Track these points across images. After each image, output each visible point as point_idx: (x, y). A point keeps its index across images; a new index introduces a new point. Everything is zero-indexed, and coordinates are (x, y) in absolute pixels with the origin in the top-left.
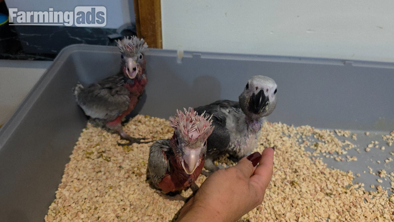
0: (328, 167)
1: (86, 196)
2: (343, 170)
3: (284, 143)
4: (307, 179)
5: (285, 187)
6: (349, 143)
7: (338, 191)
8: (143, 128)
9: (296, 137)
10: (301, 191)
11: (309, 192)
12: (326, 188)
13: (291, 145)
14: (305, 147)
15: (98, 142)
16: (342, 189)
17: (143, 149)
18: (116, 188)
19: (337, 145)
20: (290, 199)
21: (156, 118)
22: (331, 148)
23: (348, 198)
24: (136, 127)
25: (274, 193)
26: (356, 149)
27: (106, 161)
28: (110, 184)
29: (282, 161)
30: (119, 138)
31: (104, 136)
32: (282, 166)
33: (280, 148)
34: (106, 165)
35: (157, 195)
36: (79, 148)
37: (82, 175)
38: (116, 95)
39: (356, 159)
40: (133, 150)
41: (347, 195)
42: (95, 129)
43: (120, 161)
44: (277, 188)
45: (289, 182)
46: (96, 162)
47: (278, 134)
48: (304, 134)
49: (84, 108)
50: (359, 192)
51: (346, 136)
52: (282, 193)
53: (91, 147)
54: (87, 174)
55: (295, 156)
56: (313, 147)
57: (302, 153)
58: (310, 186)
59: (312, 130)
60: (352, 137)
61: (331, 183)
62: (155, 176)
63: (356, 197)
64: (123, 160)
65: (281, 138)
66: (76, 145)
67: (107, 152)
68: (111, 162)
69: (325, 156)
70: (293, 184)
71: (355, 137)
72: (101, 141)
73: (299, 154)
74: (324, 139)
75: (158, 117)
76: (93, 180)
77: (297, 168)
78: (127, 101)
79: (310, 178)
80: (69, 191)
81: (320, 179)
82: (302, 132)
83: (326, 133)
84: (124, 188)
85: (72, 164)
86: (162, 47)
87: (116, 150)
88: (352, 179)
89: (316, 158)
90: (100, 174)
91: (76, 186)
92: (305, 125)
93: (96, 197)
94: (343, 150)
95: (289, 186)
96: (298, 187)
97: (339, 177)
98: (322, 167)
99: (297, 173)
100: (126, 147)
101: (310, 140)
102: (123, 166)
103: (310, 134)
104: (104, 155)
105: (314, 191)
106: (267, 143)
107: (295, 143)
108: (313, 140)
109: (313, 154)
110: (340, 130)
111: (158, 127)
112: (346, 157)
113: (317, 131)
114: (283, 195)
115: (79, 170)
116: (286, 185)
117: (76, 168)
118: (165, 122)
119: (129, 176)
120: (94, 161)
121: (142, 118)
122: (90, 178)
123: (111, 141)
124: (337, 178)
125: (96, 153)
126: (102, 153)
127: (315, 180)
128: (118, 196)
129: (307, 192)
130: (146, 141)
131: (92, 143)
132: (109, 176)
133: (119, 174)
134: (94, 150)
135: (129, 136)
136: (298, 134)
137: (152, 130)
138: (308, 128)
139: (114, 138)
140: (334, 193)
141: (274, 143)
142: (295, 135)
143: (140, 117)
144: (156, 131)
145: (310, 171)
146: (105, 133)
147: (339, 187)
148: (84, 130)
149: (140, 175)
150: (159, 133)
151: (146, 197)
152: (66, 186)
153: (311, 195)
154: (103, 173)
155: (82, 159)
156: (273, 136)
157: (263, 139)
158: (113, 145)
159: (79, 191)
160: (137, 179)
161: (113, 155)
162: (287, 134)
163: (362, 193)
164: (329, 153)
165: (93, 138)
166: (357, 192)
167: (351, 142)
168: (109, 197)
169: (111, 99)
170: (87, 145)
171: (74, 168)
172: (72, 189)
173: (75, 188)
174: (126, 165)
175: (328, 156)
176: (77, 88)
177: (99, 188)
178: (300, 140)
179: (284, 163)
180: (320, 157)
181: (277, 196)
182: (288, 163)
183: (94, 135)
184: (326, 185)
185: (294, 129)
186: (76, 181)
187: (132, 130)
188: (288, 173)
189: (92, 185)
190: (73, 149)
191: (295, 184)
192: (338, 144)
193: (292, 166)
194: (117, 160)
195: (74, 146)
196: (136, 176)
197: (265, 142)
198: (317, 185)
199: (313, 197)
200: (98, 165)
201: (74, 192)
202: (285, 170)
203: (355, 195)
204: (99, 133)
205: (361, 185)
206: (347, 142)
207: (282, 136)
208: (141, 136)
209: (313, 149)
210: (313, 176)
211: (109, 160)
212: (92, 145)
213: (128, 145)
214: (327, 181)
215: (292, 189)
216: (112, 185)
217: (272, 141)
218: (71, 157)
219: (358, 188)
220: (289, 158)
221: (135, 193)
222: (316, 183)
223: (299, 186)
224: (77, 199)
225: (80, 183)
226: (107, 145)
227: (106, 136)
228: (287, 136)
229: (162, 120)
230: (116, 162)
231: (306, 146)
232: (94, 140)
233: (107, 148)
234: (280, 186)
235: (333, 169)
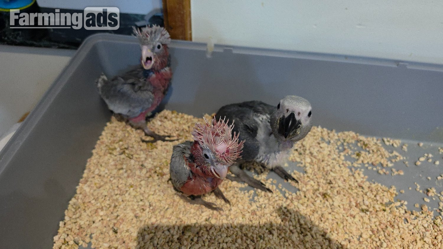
0: (368, 180)
1: (106, 194)
2: (385, 185)
3: (321, 150)
4: (342, 192)
5: (316, 199)
6: (397, 154)
7: (375, 208)
8: (169, 125)
9: (336, 143)
10: (333, 205)
11: (342, 206)
12: (362, 204)
13: (329, 153)
14: (345, 156)
15: (121, 138)
16: (380, 206)
17: (167, 148)
18: (137, 187)
19: (382, 156)
20: (319, 212)
21: (183, 114)
22: (375, 158)
23: (386, 217)
24: (162, 123)
25: (302, 204)
26: (404, 161)
27: (128, 158)
28: (131, 183)
29: (316, 170)
30: (143, 134)
31: (128, 131)
32: (315, 175)
33: (316, 156)
34: (128, 162)
35: (178, 197)
36: (102, 143)
37: (103, 171)
38: (139, 91)
39: (402, 173)
40: (156, 148)
41: (385, 213)
42: (120, 123)
43: (143, 159)
44: (306, 199)
45: (321, 194)
46: (118, 159)
47: (316, 139)
48: (347, 141)
49: (107, 101)
50: (400, 211)
51: (395, 145)
52: (312, 205)
53: (114, 142)
54: (109, 170)
55: (331, 165)
56: (354, 156)
57: (341, 162)
58: (344, 200)
59: (356, 137)
60: (402, 147)
61: (368, 198)
62: (177, 181)
63: (395, 216)
64: (146, 159)
65: (319, 144)
66: (99, 139)
67: (130, 148)
68: (134, 159)
69: (367, 168)
70: (325, 197)
71: (405, 148)
72: (125, 136)
73: (337, 164)
74: (368, 147)
75: (186, 113)
76: (114, 177)
77: (332, 179)
78: (150, 98)
79: (345, 191)
80: (90, 187)
81: (356, 193)
82: (345, 138)
83: (372, 141)
84: (144, 187)
85: (94, 160)
86: (191, 39)
87: (139, 146)
88: (394, 196)
89: (356, 169)
90: (121, 171)
91: (97, 182)
92: (348, 131)
93: (116, 195)
94: (389, 162)
95: (321, 198)
96: (330, 201)
97: (379, 193)
98: (362, 179)
99: (332, 185)
100: (150, 144)
101: (352, 148)
102: (145, 164)
103: (353, 142)
104: (127, 151)
105: (348, 205)
106: (302, 148)
107: (334, 150)
108: (356, 149)
109: (353, 165)
110: (389, 139)
111: (185, 124)
112: (392, 171)
113: (362, 138)
114: (312, 208)
115: (101, 166)
116: (317, 196)
117: (98, 164)
118: (193, 120)
119: (150, 176)
120: (116, 157)
121: (169, 113)
122: (111, 175)
123: (135, 137)
124: (377, 194)
125: (118, 149)
126: (125, 150)
127: (350, 194)
128: (138, 196)
129: (339, 206)
130: (172, 139)
131: (115, 139)
132: (131, 175)
133: (140, 172)
134: (116, 146)
135: (154, 132)
136: (339, 140)
137: (178, 128)
138: (352, 134)
139: (138, 134)
140: (371, 209)
141: (309, 149)
142: (336, 141)
143: (166, 112)
144: (182, 129)
145: (347, 184)
146: (129, 128)
147: (377, 204)
148: (108, 124)
149: (162, 175)
150: (185, 131)
151: (167, 199)
152: (87, 181)
153: (344, 209)
154: (124, 170)
155: (105, 155)
156: (309, 141)
157: (298, 144)
158: (136, 142)
159: (100, 187)
160: (159, 179)
161: (136, 153)
162: (327, 140)
163: (404, 212)
164: (373, 164)
165: (117, 133)
166: (398, 211)
167: (400, 153)
168: (129, 196)
169: (134, 95)
170: (110, 139)
171: (97, 163)
172: (93, 185)
173: (95, 184)
174: (149, 164)
175: (370, 168)
176: (100, 80)
177: (120, 186)
178: (341, 148)
179: (318, 173)
180: (361, 168)
181: (305, 208)
182: (323, 173)
183: (118, 129)
184: (362, 200)
185: (336, 134)
186: (97, 177)
187: (157, 126)
188: (321, 184)
189: (113, 182)
190: (95, 144)
191: (327, 197)
192: (385, 155)
193: (326, 176)
194: (139, 158)
195: (97, 141)
196: (158, 176)
197: (300, 148)
198: (352, 199)
199: (346, 212)
200: (120, 162)
201: (95, 188)
202: (319, 181)
203: (394, 213)
204: (123, 128)
205: (404, 202)
206: (395, 153)
207: (321, 142)
208: (167, 133)
209: (354, 158)
210: (349, 189)
211: (131, 157)
212: (115, 140)
213: (152, 142)
214: (364, 196)
215: (323, 201)
216: (133, 183)
217: (307, 147)
218: (94, 151)
219: (400, 207)
220: (325, 167)
221: (155, 194)
222: (351, 197)
223: (331, 199)
224: (97, 195)
225: (101, 179)
226: (130, 142)
227: (130, 132)
228: (327, 143)
229: (190, 117)
230: (138, 160)
231: (347, 155)
232: (117, 135)
233: (131, 144)
234: (310, 197)
235: (374, 183)
